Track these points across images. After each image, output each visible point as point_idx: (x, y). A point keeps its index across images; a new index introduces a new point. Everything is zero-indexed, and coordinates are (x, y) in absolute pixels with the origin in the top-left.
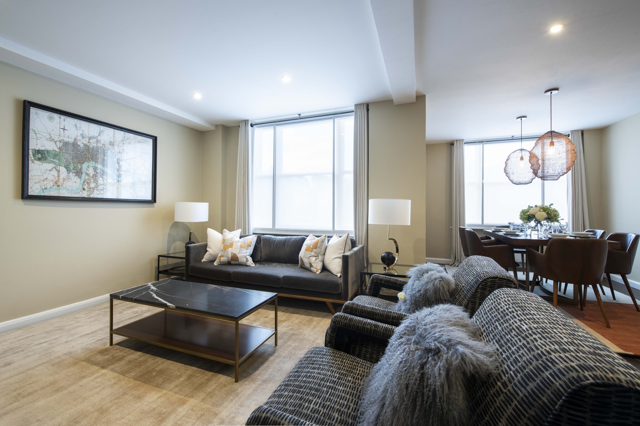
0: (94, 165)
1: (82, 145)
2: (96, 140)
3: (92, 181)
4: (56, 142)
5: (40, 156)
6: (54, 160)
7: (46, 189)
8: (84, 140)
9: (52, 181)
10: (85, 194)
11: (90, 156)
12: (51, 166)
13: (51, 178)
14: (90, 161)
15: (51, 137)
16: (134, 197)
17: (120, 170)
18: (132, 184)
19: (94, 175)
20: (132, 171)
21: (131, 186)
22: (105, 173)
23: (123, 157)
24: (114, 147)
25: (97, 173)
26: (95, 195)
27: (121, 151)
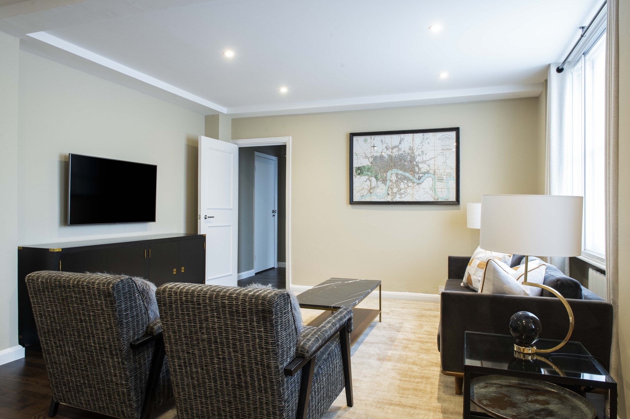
0: (396, 172)
1: (386, 156)
2: (397, 149)
3: (395, 186)
4: (369, 159)
5: (359, 171)
6: (368, 173)
7: (363, 196)
8: (388, 151)
9: (367, 189)
10: (389, 199)
11: (393, 164)
12: (367, 177)
13: (366, 187)
14: (393, 169)
15: (366, 156)
16: (434, 199)
17: (420, 172)
18: (432, 185)
19: (397, 181)
20: (432, 172)
21: (431, 188)
22: (405, 178)
23: (423, 159)
24: (413, 151)
25: (399, 179)
26: (397, 199)
27: (421, 153)
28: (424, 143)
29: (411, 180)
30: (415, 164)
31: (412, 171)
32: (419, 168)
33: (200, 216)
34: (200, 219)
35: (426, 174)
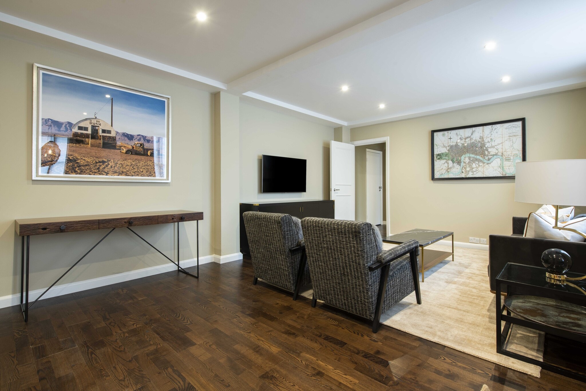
0: (469, 156)
1: (460, 145)
2: (469, 139)
3: (468, 166)
4: (446, 147)
5: (439, 157)
6: (446, 158)
7: (442, 174)
8: (462, 141)
9: (445, 169)
10: (463, 176)
11: (466, 150)
12: (445, 161)
13: (444, 168)
14: (466, 154)
15: (444, 145)
16: (502, 174)
17: (489, 155)
18: (501, 164)
19: (469, 162)
20: (500, 154)
21: (500, 166)
22: (476, 160)
23: (492, 145)
24: (483, 139)
25: (471, 160)
26: (470, 175)
27: (490, 140)
28: (492, 133)
29: (481, 161)
30: (485, 149)
31: (483, 154)
32: (488, 152)
33: (331, 189)
34: (331, 191)
35: (495, 156)
